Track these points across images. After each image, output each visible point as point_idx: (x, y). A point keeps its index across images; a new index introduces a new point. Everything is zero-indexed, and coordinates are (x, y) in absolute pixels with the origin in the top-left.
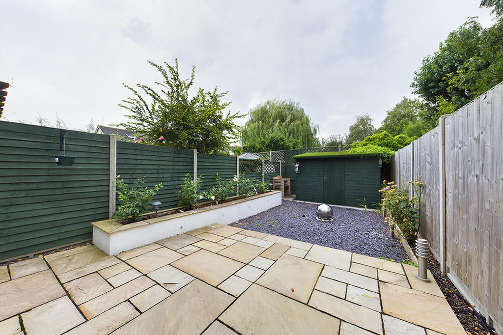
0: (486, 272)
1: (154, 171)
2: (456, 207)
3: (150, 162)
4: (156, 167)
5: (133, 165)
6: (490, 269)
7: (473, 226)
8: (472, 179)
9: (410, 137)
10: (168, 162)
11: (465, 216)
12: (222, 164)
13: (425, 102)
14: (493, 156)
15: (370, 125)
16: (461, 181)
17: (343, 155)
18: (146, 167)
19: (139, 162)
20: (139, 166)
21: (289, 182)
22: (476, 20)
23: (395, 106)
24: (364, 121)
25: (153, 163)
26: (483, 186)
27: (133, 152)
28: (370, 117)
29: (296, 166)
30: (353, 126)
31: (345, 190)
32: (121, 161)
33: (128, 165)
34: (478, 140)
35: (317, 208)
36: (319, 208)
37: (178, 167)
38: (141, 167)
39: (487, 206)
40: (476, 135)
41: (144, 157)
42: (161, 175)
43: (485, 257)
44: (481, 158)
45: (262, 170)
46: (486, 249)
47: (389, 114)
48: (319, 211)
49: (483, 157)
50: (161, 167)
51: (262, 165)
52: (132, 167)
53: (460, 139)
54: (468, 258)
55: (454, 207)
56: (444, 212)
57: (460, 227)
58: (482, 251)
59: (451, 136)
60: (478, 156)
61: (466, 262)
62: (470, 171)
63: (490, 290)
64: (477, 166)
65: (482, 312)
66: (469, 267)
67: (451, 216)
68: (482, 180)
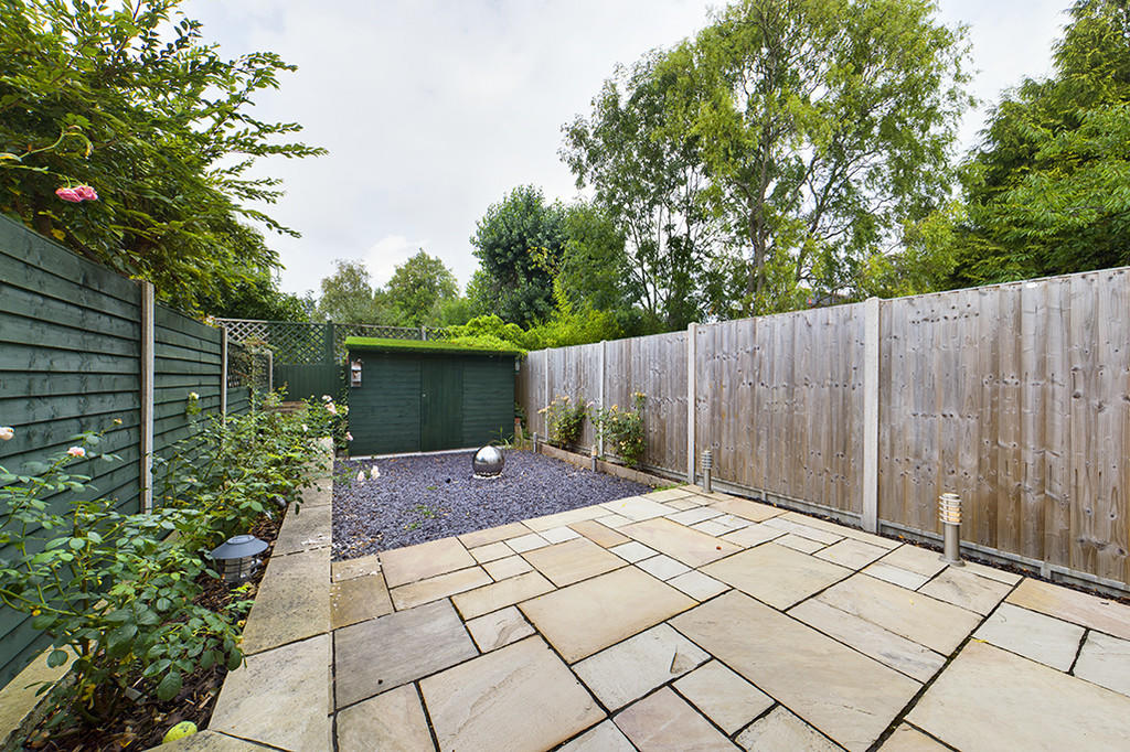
0: (764, 459)
2: (716, 414)
6: (769, 457)
8: (744, 387)
11: (732, 420)
12: (197, 356)
14: (772, 367)
16: (725, 390)
17: (464, 350)
23: (408, 261)
24: (353, 274)
26: (758, 392)
28: (367, 269)
29: (353, 369)
30: (332, 279)
31: (463, 415)
34: (752, 353)
35: (474, 458)
39: (765, 407)
40: (749, 349)
42: (43, 411)
43: (762, 448)
44: (756, 368)
46: (764, 442)
47: (397, 271)
49: (760, 367)
51: (251, 363)
53: (725, 349)
54: (737, 457)
55: (713, 415)
56: (695, 422)
57: (725, 431)
58: (758, 445)
59: (707, 345)
60: (752, 368)
61: (735, 462)
62: (741, 380)
63: (769, 473)
64: (751, 375)
65: (755, 496)
66: (740, 464)
67: (705, 425)
68: (758, 387)
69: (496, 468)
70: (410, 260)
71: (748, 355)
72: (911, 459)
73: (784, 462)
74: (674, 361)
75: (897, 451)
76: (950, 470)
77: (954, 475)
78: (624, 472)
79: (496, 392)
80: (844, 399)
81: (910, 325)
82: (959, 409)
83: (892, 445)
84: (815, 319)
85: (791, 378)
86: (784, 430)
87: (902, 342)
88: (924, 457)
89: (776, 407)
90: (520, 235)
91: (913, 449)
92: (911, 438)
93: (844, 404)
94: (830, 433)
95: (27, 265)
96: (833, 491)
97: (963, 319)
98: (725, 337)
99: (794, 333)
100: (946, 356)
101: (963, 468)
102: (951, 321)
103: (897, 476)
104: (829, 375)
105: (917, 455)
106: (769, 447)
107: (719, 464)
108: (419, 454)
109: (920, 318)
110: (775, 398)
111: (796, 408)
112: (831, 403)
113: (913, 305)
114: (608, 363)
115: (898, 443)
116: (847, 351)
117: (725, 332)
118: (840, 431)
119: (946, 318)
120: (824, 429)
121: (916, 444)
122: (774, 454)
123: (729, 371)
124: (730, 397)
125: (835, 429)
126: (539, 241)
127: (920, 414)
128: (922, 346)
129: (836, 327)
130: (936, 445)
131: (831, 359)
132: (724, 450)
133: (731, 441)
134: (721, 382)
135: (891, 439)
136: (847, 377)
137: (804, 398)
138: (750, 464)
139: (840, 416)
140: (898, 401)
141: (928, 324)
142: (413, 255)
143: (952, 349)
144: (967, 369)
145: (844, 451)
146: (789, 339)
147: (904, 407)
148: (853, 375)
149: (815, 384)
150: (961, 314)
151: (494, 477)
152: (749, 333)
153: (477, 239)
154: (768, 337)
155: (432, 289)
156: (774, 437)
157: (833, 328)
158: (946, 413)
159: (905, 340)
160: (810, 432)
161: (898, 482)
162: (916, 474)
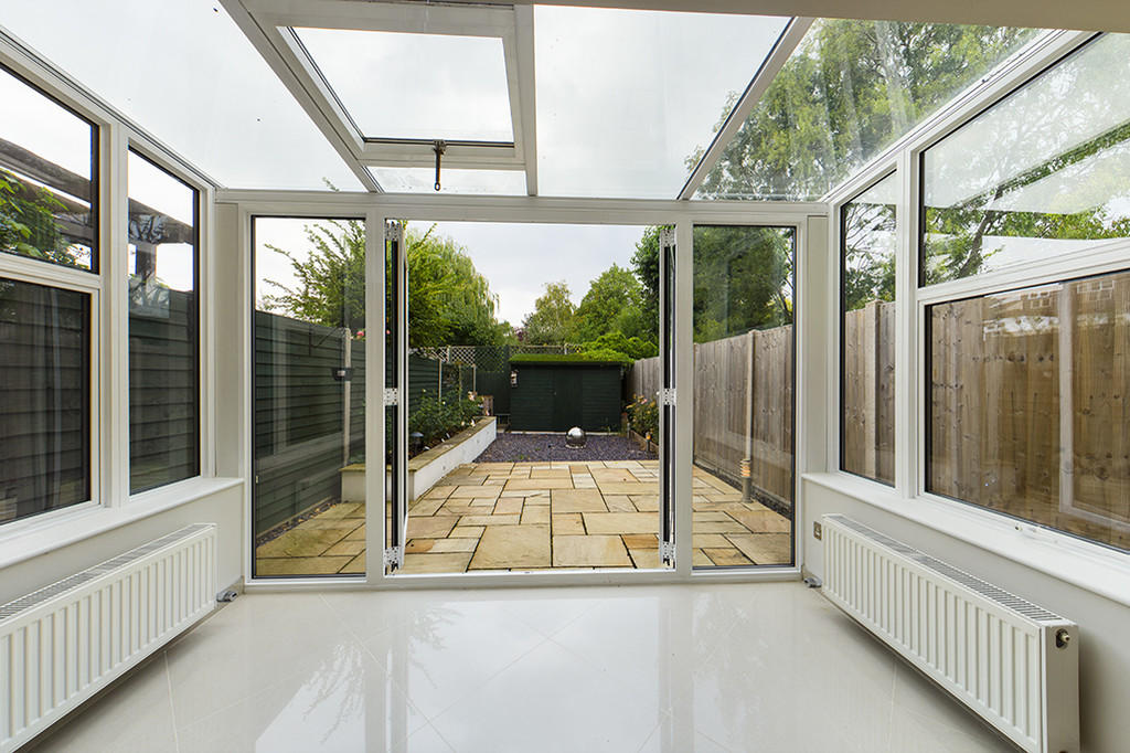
12: (427, 374)
13: (645, 288)
15: (566, 301)
21: (492, 401)
23: (601, 276)
24: (558, 293)
28: (568, 288)
29: (512, 375)
30: (543, 298)
31: (582, 408)
35: (567, 434)
36: (570, 433)
47: (593, 286)
49: (716, 377)
53: (705, 364)
62: (710, 385)
68: (716, 391)
69: (580, 441)
70: (603, 274)
79: (608, 392)
108: (552, 433)
142: (607, 269)
155: (621, 299)
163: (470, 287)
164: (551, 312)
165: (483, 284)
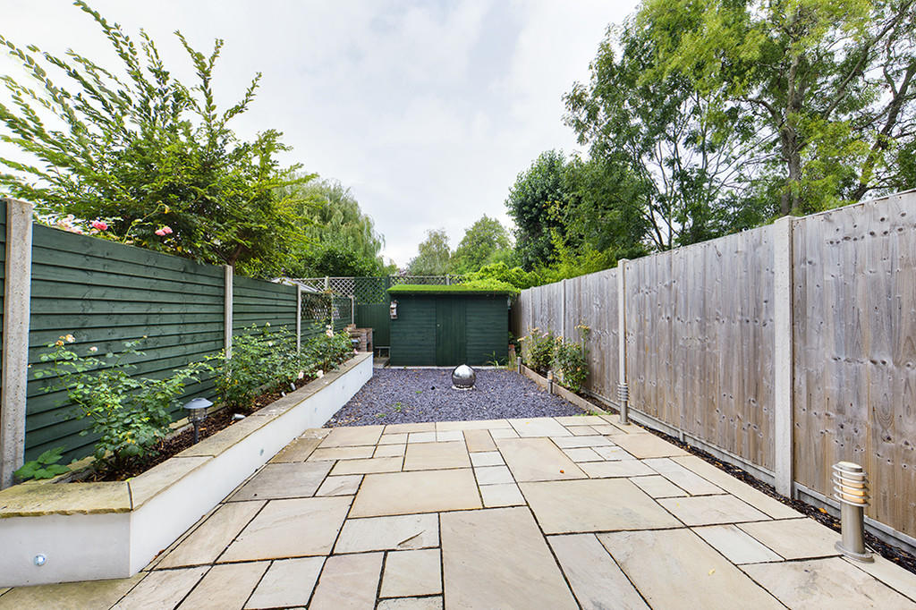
0: (680, 397)
1: (136, 321)
2: (641, 348)
3: (127, 295)
4: (143, 309)
5: (79, 303)
6: (685, 395)
7: (665, 361)
8: (663, 322)
9: (528, 272)
10: (171, 295)
11: (653, 355)
12: (274, 302)
13: (517, 228)
14: (686, 301)
15: (445, 246)
16: (648, 324)
17: (460, 292)
18: (118, 309)
19: (97, 293)
20: (96, 304)
21: (371, 334)
22: (579, 155)
24: (437, 239)
25: (136, 296)
26: (675, 327)
27: (79, 262)
28: (447, 234)
29: (392, 306)
30: (425, 243)
31: (467, 341)
32: (45, 291)
33: (63, 303)
34: (669, 287)
35: (453, 373)
36: (456, 372)
37: (192, 309)
38: (105, 308)
39: (681, 343)
40: (667, 283)
41: (113, 280)
42: (155, 331)
43: (679, 386)
44: (673, 302)
45: (330, 314)
46: (680, 379)
47: (467, 233)
48: (458, 376)
49: (676, 302)
50: (155, 310)
51: (329, 304)
52: (77, 307)
54: (658, 392)
55: (639, 349)
56: (625, 354)
57: (648, 365)
58: (676, 381)
59: (633, 281)
60: (670, 302)
61: (656, 396)
62: (660, 314)
63: (685, 412)
64: (668, 310)
65: (673, 434)
66: (660, 400)
67: (633, 358)
68: (675, 321)
69: (469, 382)
70: (476, 223)
71: (665, 289)
72: (833, 415)
73: (698, 403)
74: (610, 295)
75: (815, 402)
76: (885, 435)
77: (890, 444)
78: (570, 396)
79: (494, 323)
80: (755, 337)
81: (827, 247)
82: (894, 352)
83: (810, 395)
84: (725, 247)
85: (704, 312)
86: (698, 368)
87: (818, 268)
88: (849, 414)
89: (690, 342)
90: (543, 193)
91: (834, 403)
92: (831, 387)
93: (755, 342)
94: (742, 374)
95: (147, 266)
96: (745, 440)
97: (896, 233)
98: (647, 271)
99: (705, 266)
100: (874, 284)
101: (901, 434)
102: (879, 238)
103: (815, 434)
104: (739, 310)
105: (840, 411)
106: (685, 383)
107: (644, 398)
108: (435, 368)
109: (840, 236)
110: (689, 334)
111: (709, 346)
112: (742, 341)
113: (830, 221)
114: (567, 299)
115: (817, 393)
116: (757, 283)
117: (647, 267)
118: (752, 373)
119: (872, 234)
120: (736, 369)
121: (840, 396)
122: (689, 393)
123: (651, 306)
124: (652, 331)
125: (746, 369)
126: (559, 195)
127: (843, 358)
128: (843, 271)
129: (746, 254)
130: (864, 399)
131: (741, 291)
132: (647, 384)
133: (653, 376)
134: (644, 317)
135: (808, 388)
136: (758, 310)
137: (716, 335)
138: (668, 400)
139: (752, 355)
140: (816, 341)
141: (850, 244)
142: (479, 219)
143: (882, 276)
144: (904, 301)
145: (756, 396)
146: (700, 270)
147: (824, 348)
148: (764, 309)
149: (726, 320)
150: (894, 226)
151: (465, 389)
152: (666, 266)
153: (510, 202)
154: (682, 270)
155: (491, 244)
156: (689, 375)
157: (743, 256)
158: (876, 358)
159: (822, 265)
160: (722, 374)
161: (817, 441)
162: (840, 434)
163: (357, 226)
164: (432, 255)
165: (369, 223)
